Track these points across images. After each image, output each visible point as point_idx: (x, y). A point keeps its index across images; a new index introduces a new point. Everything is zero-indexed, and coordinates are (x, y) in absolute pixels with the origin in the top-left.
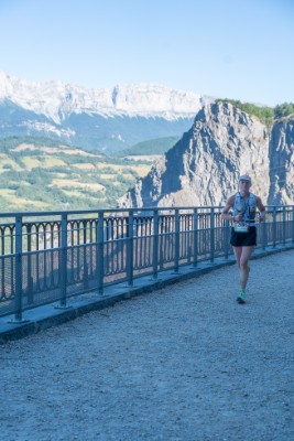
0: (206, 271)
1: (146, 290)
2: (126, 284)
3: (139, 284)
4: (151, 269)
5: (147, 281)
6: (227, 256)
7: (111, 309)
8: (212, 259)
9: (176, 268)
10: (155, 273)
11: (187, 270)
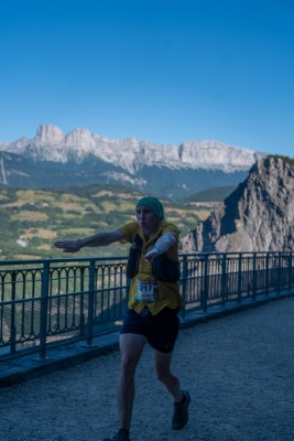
0: (262, 303)
1: (216, 317)
2: (201, 311)
3: (211, 311)
4: (220, 299)
5: (216, 309)
6: (279, 291)
7: (191, 329)
8: (267, 293)
9: (239, 299)
10: (223, 303)
11: (248, 301)
